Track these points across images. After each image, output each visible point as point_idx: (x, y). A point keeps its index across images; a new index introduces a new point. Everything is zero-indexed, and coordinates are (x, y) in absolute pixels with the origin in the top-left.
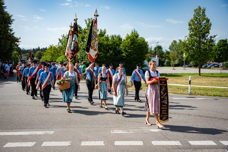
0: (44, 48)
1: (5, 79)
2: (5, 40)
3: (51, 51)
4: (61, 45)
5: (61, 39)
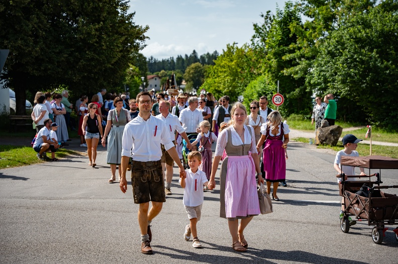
0: (208, 54)
3: (232, 61)
4: (260, 44)
5: (260, 25)
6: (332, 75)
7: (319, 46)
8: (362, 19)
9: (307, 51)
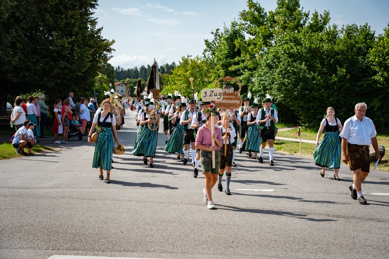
0: (167, 64)
2: (80, 48)
3: (187, 71)
4: (211, 57)
5: (210, 41)
6: (270, 84)
7: (259, 60)
8: (294, 38)
9: (249, 63)
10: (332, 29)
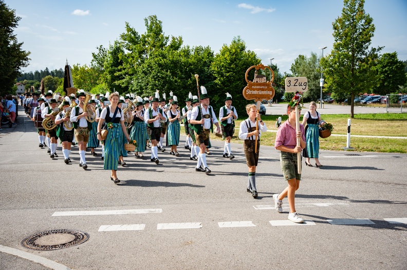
0: (56, 70)
1: (10, 127)
3: (77, 75)
4: (97, 65)
5: (96, 54)
6: (145, 85)
7: (137, 68)
8: (162, 53)
9: (130, 71)
10: (186, 48)
